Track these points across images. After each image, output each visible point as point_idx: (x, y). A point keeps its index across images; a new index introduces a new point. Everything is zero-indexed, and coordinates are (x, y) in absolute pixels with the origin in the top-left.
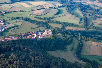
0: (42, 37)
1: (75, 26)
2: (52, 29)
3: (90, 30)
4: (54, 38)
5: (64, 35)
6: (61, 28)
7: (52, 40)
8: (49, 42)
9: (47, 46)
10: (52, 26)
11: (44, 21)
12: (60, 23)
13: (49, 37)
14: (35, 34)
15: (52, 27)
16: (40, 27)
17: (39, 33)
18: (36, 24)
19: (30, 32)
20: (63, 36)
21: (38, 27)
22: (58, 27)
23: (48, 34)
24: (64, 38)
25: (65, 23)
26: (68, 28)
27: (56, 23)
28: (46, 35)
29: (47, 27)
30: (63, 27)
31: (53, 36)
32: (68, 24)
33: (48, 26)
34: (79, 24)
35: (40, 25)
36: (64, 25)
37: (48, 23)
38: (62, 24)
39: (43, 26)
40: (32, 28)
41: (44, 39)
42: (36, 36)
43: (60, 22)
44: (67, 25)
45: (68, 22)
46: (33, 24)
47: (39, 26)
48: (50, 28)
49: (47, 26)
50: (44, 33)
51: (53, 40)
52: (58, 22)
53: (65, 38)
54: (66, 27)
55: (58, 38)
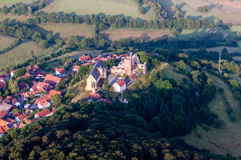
1: (137, 26)
3: (185, 32)
11: (23, 19)
14: (91, 78)
17: (101, 71)
23: (134, 72)
30: (97, 32)
32: (112, 21)
34: (141, 16)
35: (19, 34)
39: (30, 38)
43: (78, 14)
44: (108, 25)
48: (54, 43)
50: (116, 70)
52: (73, 17)
54: (107, 32)
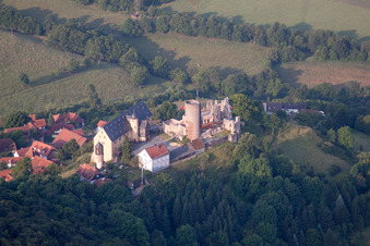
0: (164, 161)
2: (188, 81)
4: (264, 170)
5: (336, 143)
6: (265, 75)
7: (254, 188)
8: (231, 203)
9: (223, 235)
10: (186, 59)
12: (247, 35)
13: (222, 158)
14: (101, 137)
15: (190, 65)
16: (88, 66)
17: (133, 123)
18: (55, 44)
19: (27, 119)
20: (327, 151)
21: (77, 70)
22: (234, 65)
23: (207, 135)
24: (338, 161)
25: (286, 32)
26: (317, 74)
27: (218, 33)
28: (196, 143)
29: (151, 71)
30: (275, 64)
31: (255, 152)
32: (317, 42)
33: (157, 63)
35: (92, 49)
36: (286, 50)
37: (153, 38)
38: (265, 41)
39: (115, 62)
40: (25, 79)
41: (187, 175)
42: (108, 156)
43: (248, 20)
44: (307, 52)
45: (308, 27)
46: (29, 44)
47: (81, 61)
48: (167, 77)
49: (144, 61)
50: (172, 128)
51: (263, 183)
52: (230, 26)
53: (353, 170)
54: (299, 66)
55: (295, 170)
